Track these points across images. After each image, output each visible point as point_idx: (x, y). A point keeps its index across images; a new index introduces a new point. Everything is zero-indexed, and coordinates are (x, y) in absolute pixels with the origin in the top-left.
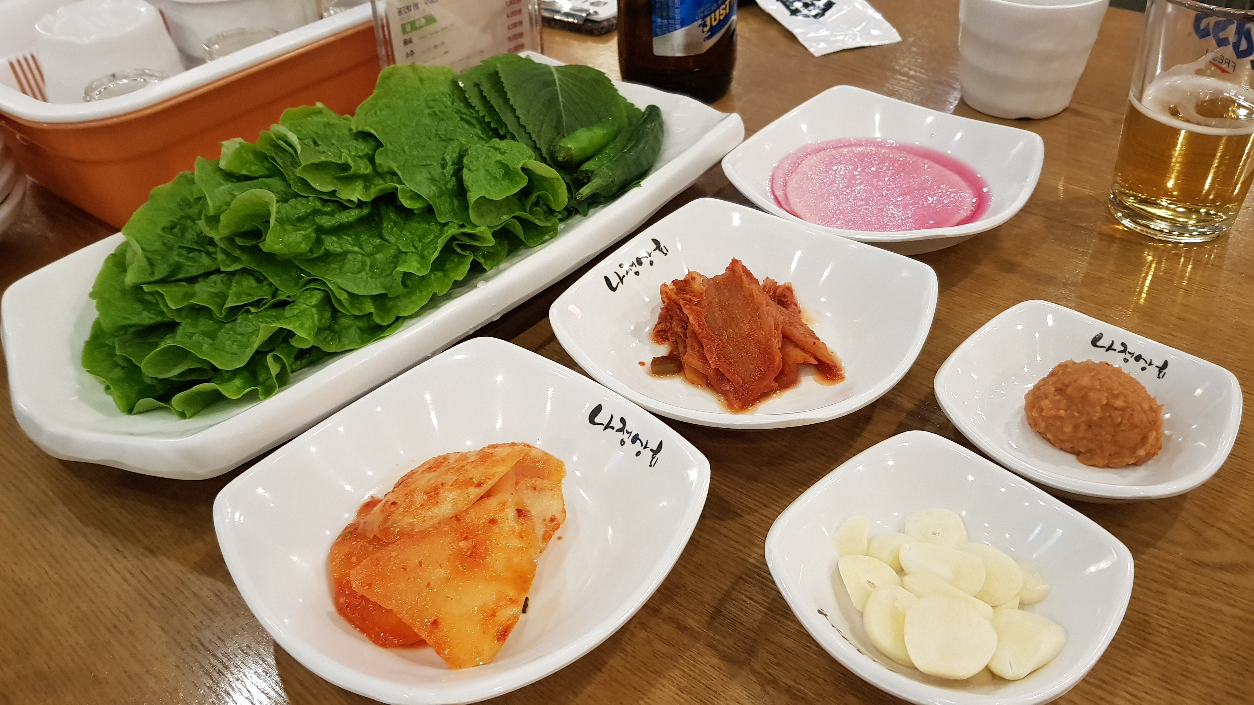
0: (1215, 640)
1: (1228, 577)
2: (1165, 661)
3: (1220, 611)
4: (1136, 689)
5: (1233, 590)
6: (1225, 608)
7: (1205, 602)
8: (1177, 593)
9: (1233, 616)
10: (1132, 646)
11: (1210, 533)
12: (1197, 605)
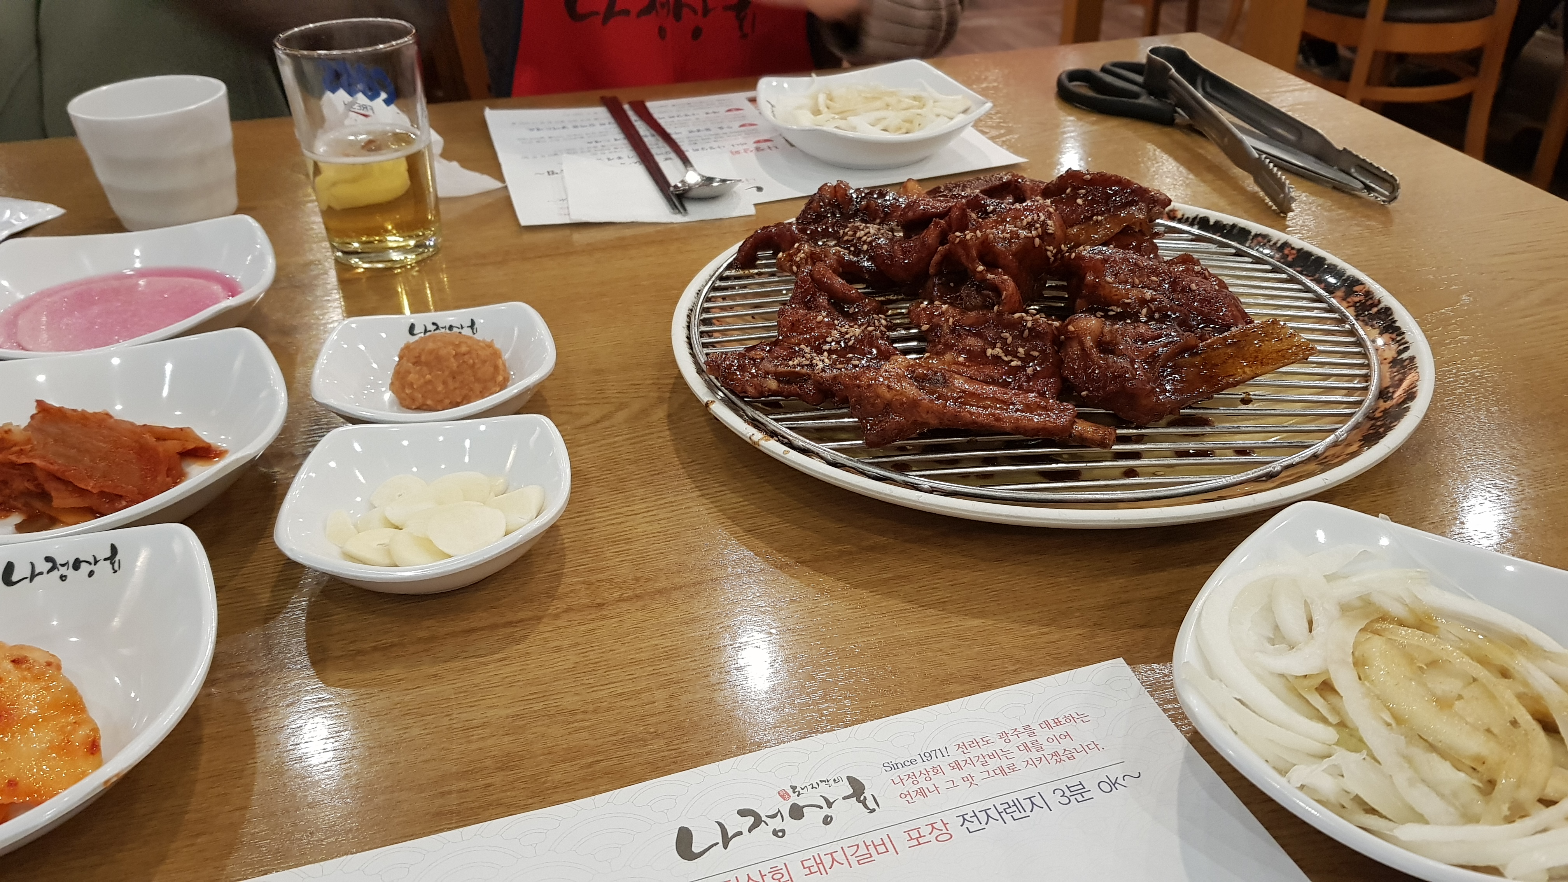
0: (625, 457)
1: (606, 423)
2: (606, 481)
3: (615, 442)
4: (602, 504)
5: (613, 428)
6: (617, 439)
7: (603, 442)
8: (583, 447)
9: (624, 440)
10: (581, 487)
11: (575, 410)
12: (601, 446)
